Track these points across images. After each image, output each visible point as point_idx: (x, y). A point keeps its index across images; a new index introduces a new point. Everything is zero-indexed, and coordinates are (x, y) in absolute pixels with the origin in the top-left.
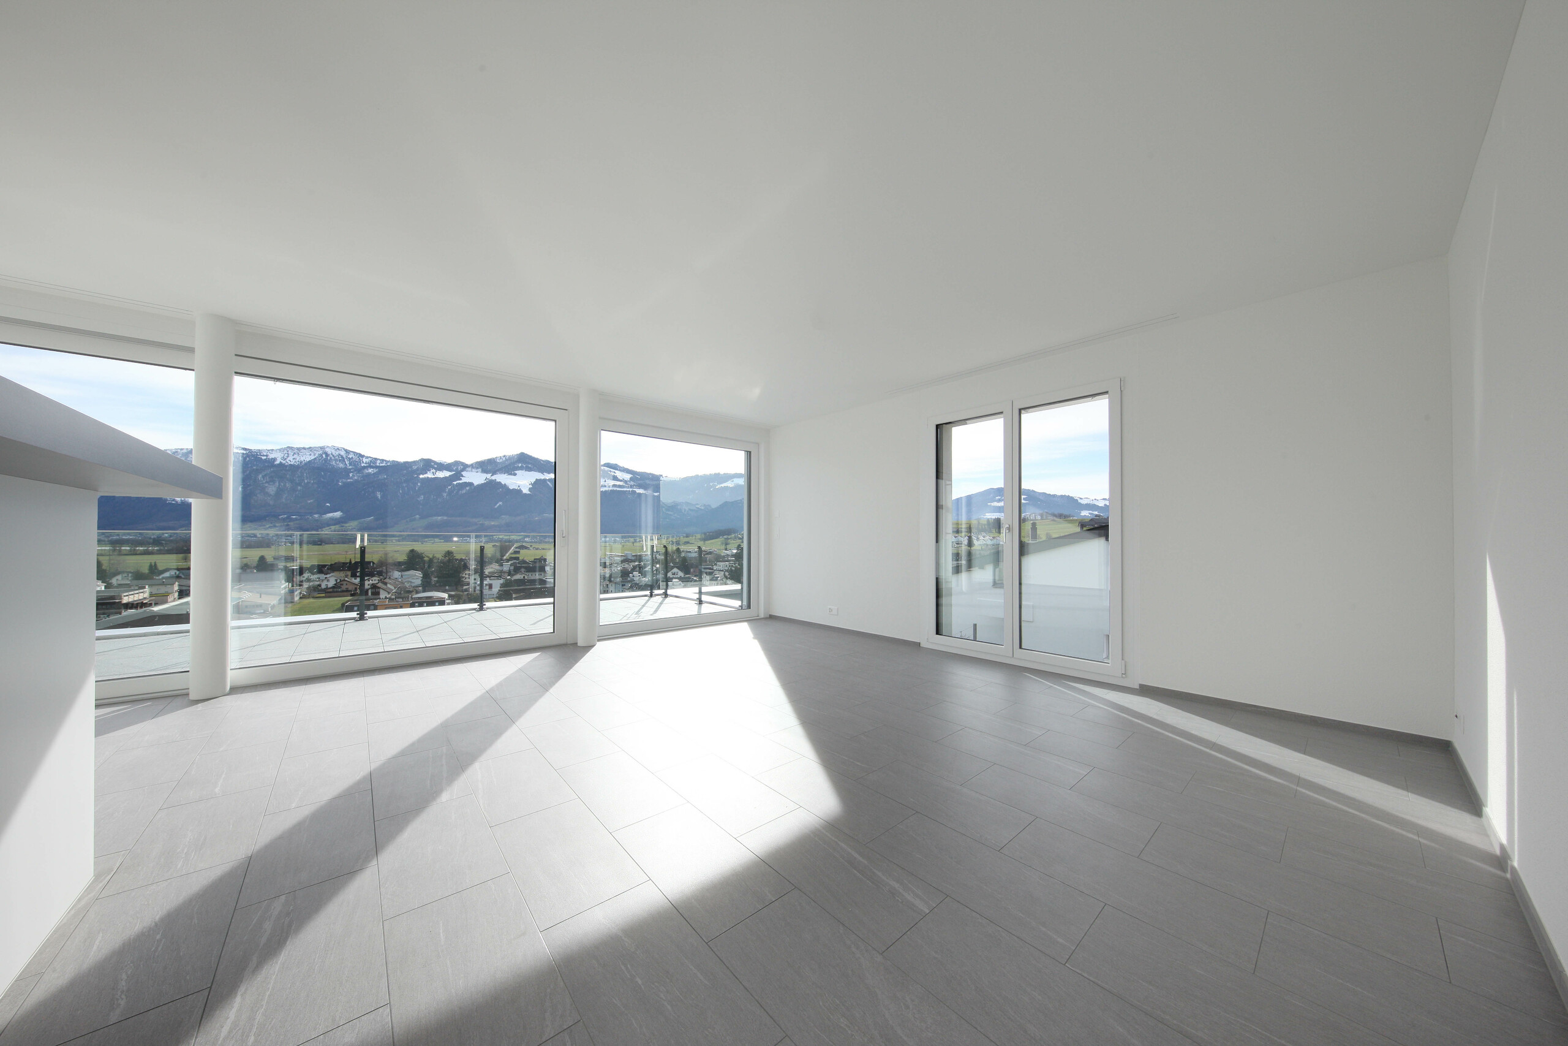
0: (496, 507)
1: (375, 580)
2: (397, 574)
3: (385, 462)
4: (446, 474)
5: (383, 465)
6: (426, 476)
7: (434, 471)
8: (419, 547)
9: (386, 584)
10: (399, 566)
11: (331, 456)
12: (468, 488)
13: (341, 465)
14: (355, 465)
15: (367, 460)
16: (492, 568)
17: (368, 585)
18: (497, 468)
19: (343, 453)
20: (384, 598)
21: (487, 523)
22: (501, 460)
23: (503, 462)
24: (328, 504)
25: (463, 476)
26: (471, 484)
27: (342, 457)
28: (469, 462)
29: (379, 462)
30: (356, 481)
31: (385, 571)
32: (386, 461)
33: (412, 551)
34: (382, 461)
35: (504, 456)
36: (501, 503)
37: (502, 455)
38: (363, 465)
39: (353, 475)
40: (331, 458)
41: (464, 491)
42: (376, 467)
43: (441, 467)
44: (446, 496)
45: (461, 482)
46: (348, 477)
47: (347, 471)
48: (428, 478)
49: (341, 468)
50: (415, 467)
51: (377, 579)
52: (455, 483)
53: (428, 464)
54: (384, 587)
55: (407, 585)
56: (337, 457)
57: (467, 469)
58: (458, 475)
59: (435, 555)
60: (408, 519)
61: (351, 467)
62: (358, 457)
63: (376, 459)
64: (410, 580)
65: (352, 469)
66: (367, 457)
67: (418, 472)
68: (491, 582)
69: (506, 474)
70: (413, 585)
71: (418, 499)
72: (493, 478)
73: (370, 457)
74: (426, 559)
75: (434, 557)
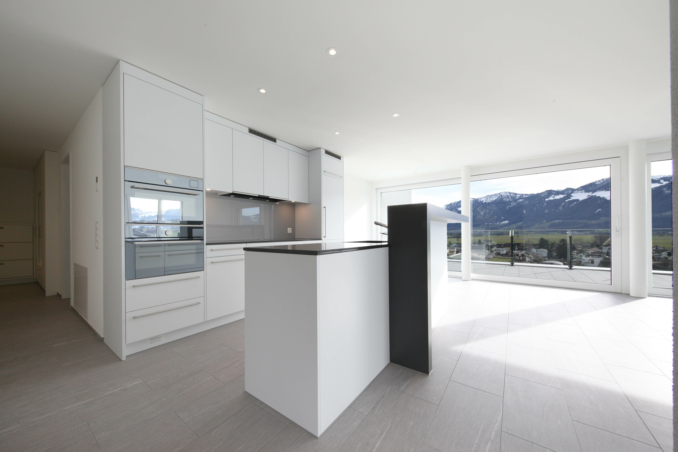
0: (596, 212)
1: (523, 252)
2: (534, 250)
3: (527, 195)
4: (561, 196)
5: (526, 197)
6: (549, 199)
7: (554, 196)
8: (545, 237)
9: (529, 254)
10: (535, 246)
11: (503, 196)
12: (575, 203)
13: (508, 200)
14: (513, 199)
15: (519, 196)
16: (593, 250)
17: (521, 254)
18: (596, 188)
19: (508, 194)
20: (528, 261)
21: (589, 222)
22: (600, 183)
23: (602, 184)
24: (503, 218)
25: (572, 196)
26: (577, 200)
27: (508, 196)
28: (575, 187)
29: (524, 195)
30: (514, 206)
31: (528, 248)
32: (528, 194)
33: (542, 239)
34: (526, 195)
35: (602, 180)
36: (600, 210)
37: (600, 179)
38: (517, 198)
39: (513, 204)
40: (503, 197)
41: (573, 205)
42: (523, 198)
43: (558, 193)
44: (561, 208)
45: (570, 200)
46: (510, 205)
47: (510, 202)
48: (550, 200)
49: (507, 201)
50: (543, 196)
51: (524, 252)
52: (567, 201)
53: (550, 193)
54: (528, 256)
55: (540, 256)
56: (506, 196)
57: (575, 192)
58: (569, 196)
59: (555, 241)
60: (540, 223)
61: (512, 200)
62: (515, 195)
63: (523, 194)
64: (541, 253)
65: (512, 201)
66: (519, 194)
67: (544, 198)
68: (593, 258)
69: (604, 191)
70: (543, 256)
71: (545, 212)
72: (594, 194)
73: (520, 194)
74: (550, 243)
75: (554, 242)
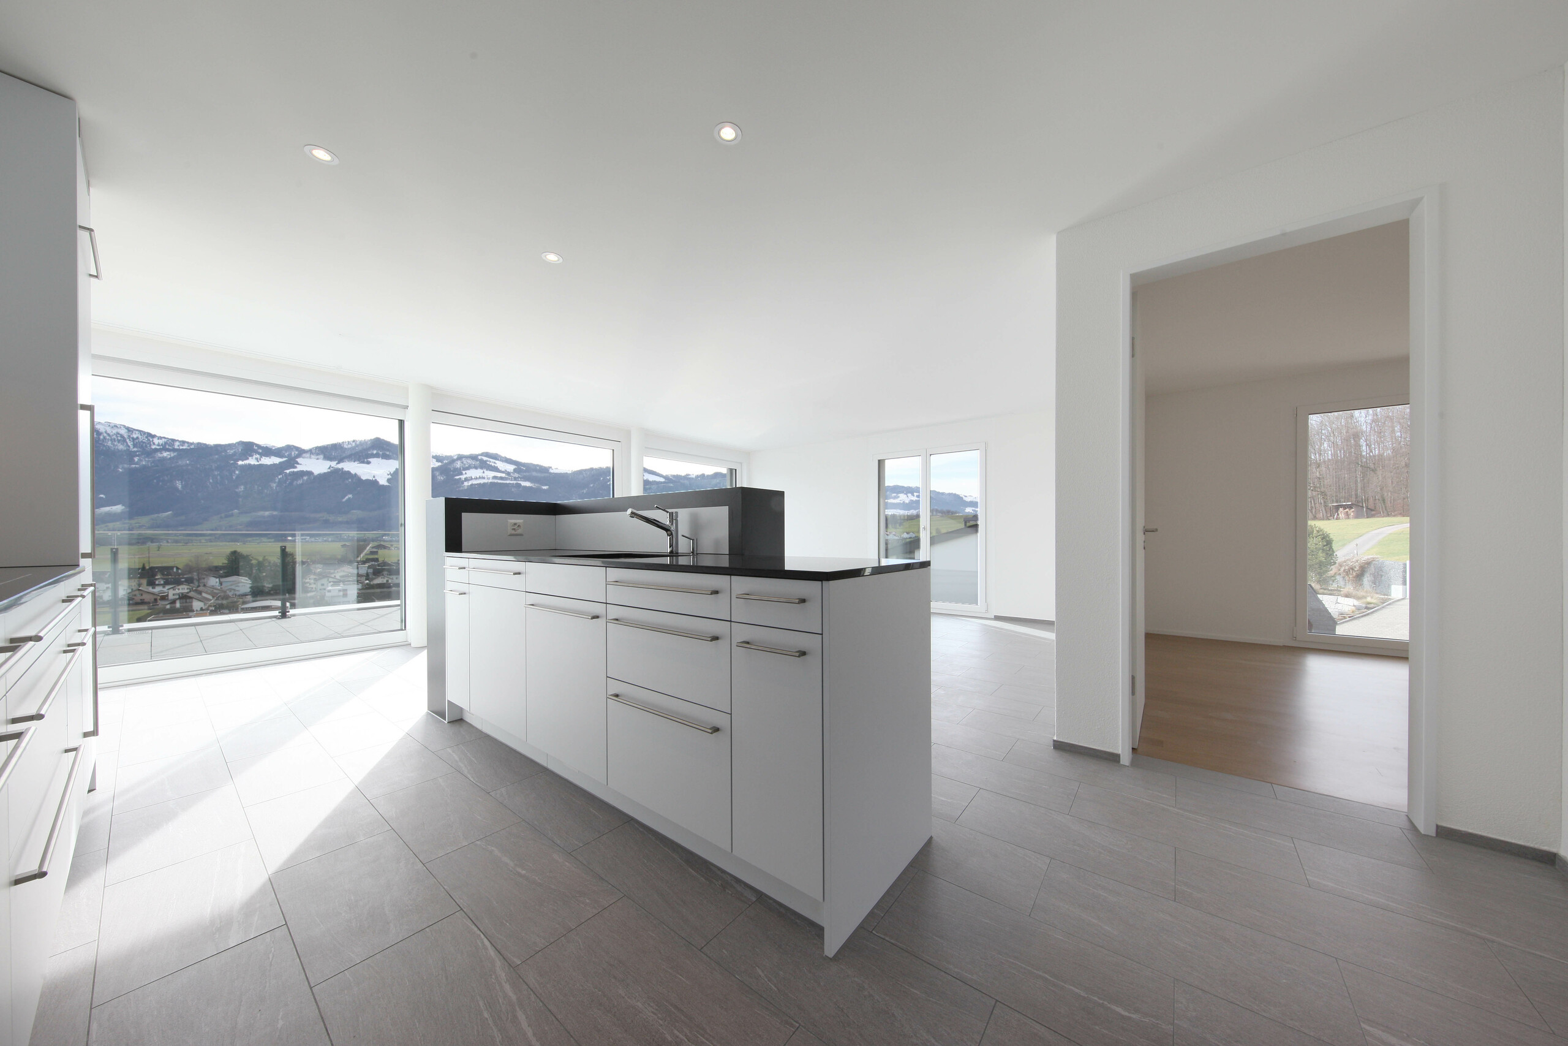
0: (344, 500)
1: (183, 589)
2: (213, 581)
3: (186, 444)
4: (276, 460)
5: (184, 448)
6: (247, 462)
7: (258, 456)
8: (242, 548)
9: (200, 593)
10: (215, 571)
11: (105, 435)
12: (305, 478)
13: (121, 447)
14: (142, 447)
15: (161, 442)
16: (344, 571)
17: (174, 595)
18: (344, 455)
19: (123, 432)
20: (199, 609)
21: (332, 518)
22: (350, 446)
23: (353, 448)
24: (102, 496)
25: (298, 464)
26: (309, 473)
27: (122, 436)
28: (306, 446)
29: (177, 444)
30: (145, 467)
31: (196, 577)
32: (188, 443)
33: (234, 553)
34: (183, 442)
35: (354, 441)
36: (350, 496)
37: (351, 439)
38: (153, 447)
39: (140, 460)
40: (105, 438)
41: (300, 482)
42: (174, 450)
43: (267, 451)
44: (277, 486)
45: (295, 470)
46: (132, 461)
47: (131, 455)
48: (250, 465)
49: (121, 451)
50: (231, 452)
51: (186, 587)
52: (288, 471)
53: (248, 448)
54: (199, 596)
55: (230, 594)
56: (115, 437)
57: (304, 455)
58: (292, 462)
59: (266, 558)
60: (223, 515)
61: (135, 449)
62: (147, 437)
63: (173, 440)
64: (233, 587)
65: (137, 451)
66: (160, 438)
67: (235, 457)
68: (345, 587)
69: (356, 463)
70: (238, 593)
71: (237, 490)
72: (340, 466)
73: (165, 438)
74: (254, 562)
75: (264, 560)
